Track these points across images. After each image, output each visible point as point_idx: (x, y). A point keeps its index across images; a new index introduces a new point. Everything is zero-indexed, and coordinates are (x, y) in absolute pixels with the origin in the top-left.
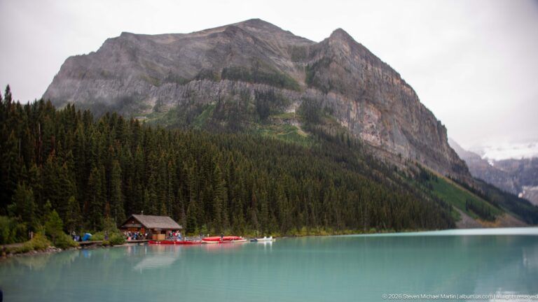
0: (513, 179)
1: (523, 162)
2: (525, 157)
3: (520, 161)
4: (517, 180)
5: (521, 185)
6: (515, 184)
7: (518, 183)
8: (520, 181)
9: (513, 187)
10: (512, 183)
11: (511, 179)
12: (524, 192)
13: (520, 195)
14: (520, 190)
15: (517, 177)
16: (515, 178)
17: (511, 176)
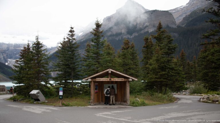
0: (3, 55)
1: (9, 45)
2: (11, 43)
3: (8, 45)
4: (5, 55)
5: (7, 58)
6: (4, 57)
7: (6, 57)
8: (7, 56)
9: (2, 59)
10: (2, 56)
11: (2, 54)
12: (9, 62)
13: (7, 64)
14: (6, 61)
15: (5, 53)
16: (4, 54)
17: (2, 52)
